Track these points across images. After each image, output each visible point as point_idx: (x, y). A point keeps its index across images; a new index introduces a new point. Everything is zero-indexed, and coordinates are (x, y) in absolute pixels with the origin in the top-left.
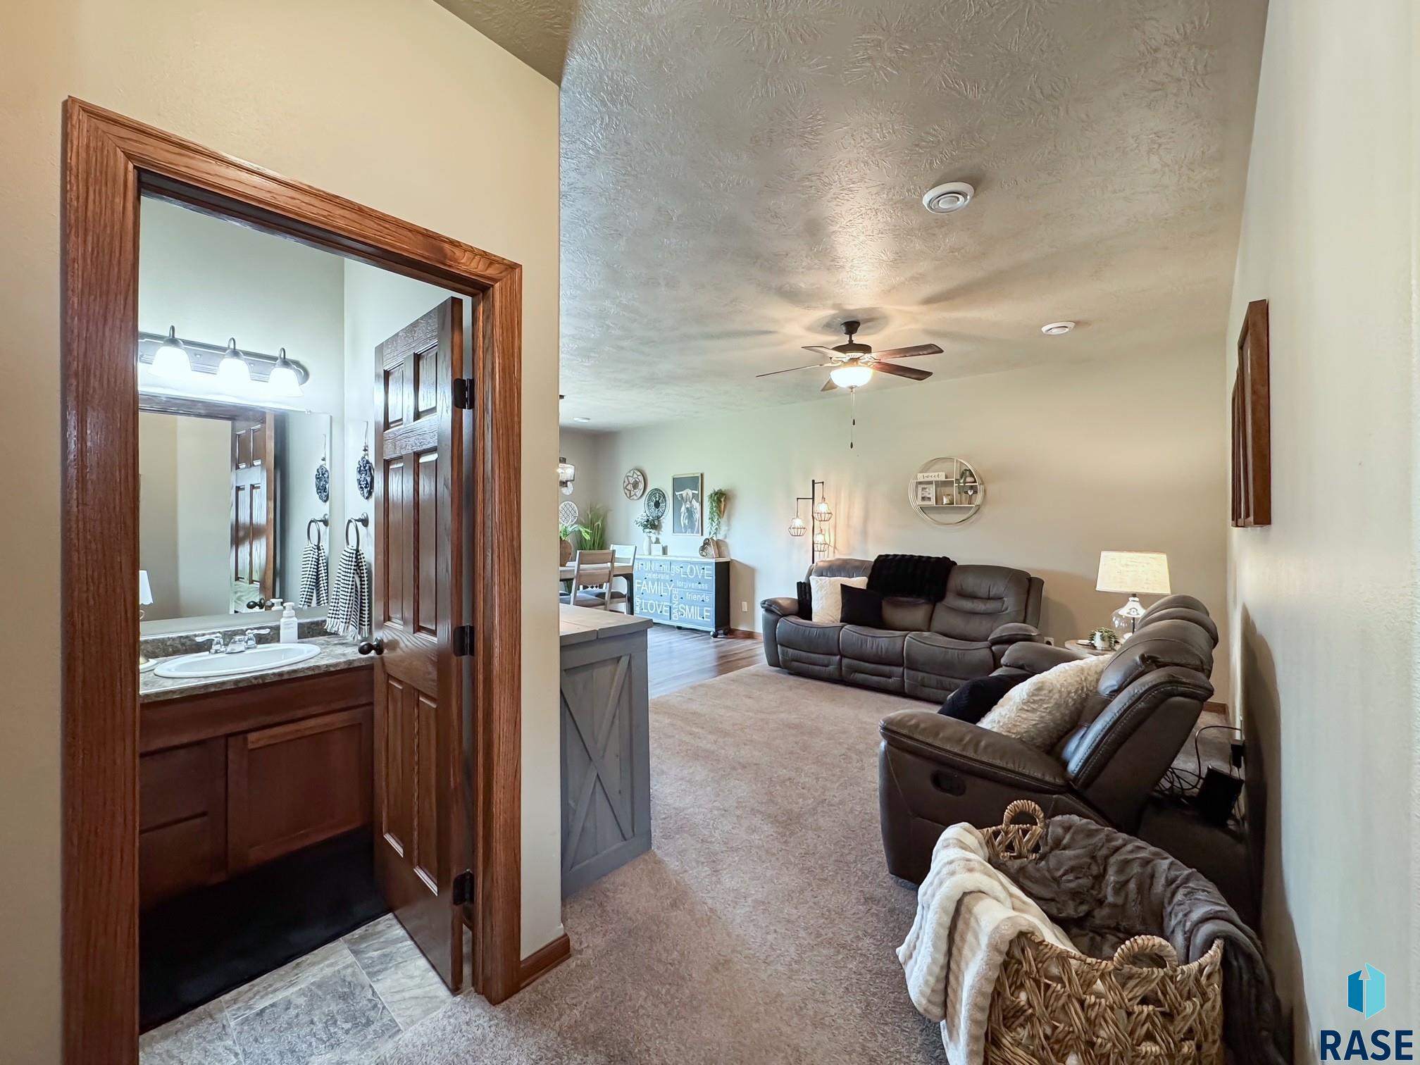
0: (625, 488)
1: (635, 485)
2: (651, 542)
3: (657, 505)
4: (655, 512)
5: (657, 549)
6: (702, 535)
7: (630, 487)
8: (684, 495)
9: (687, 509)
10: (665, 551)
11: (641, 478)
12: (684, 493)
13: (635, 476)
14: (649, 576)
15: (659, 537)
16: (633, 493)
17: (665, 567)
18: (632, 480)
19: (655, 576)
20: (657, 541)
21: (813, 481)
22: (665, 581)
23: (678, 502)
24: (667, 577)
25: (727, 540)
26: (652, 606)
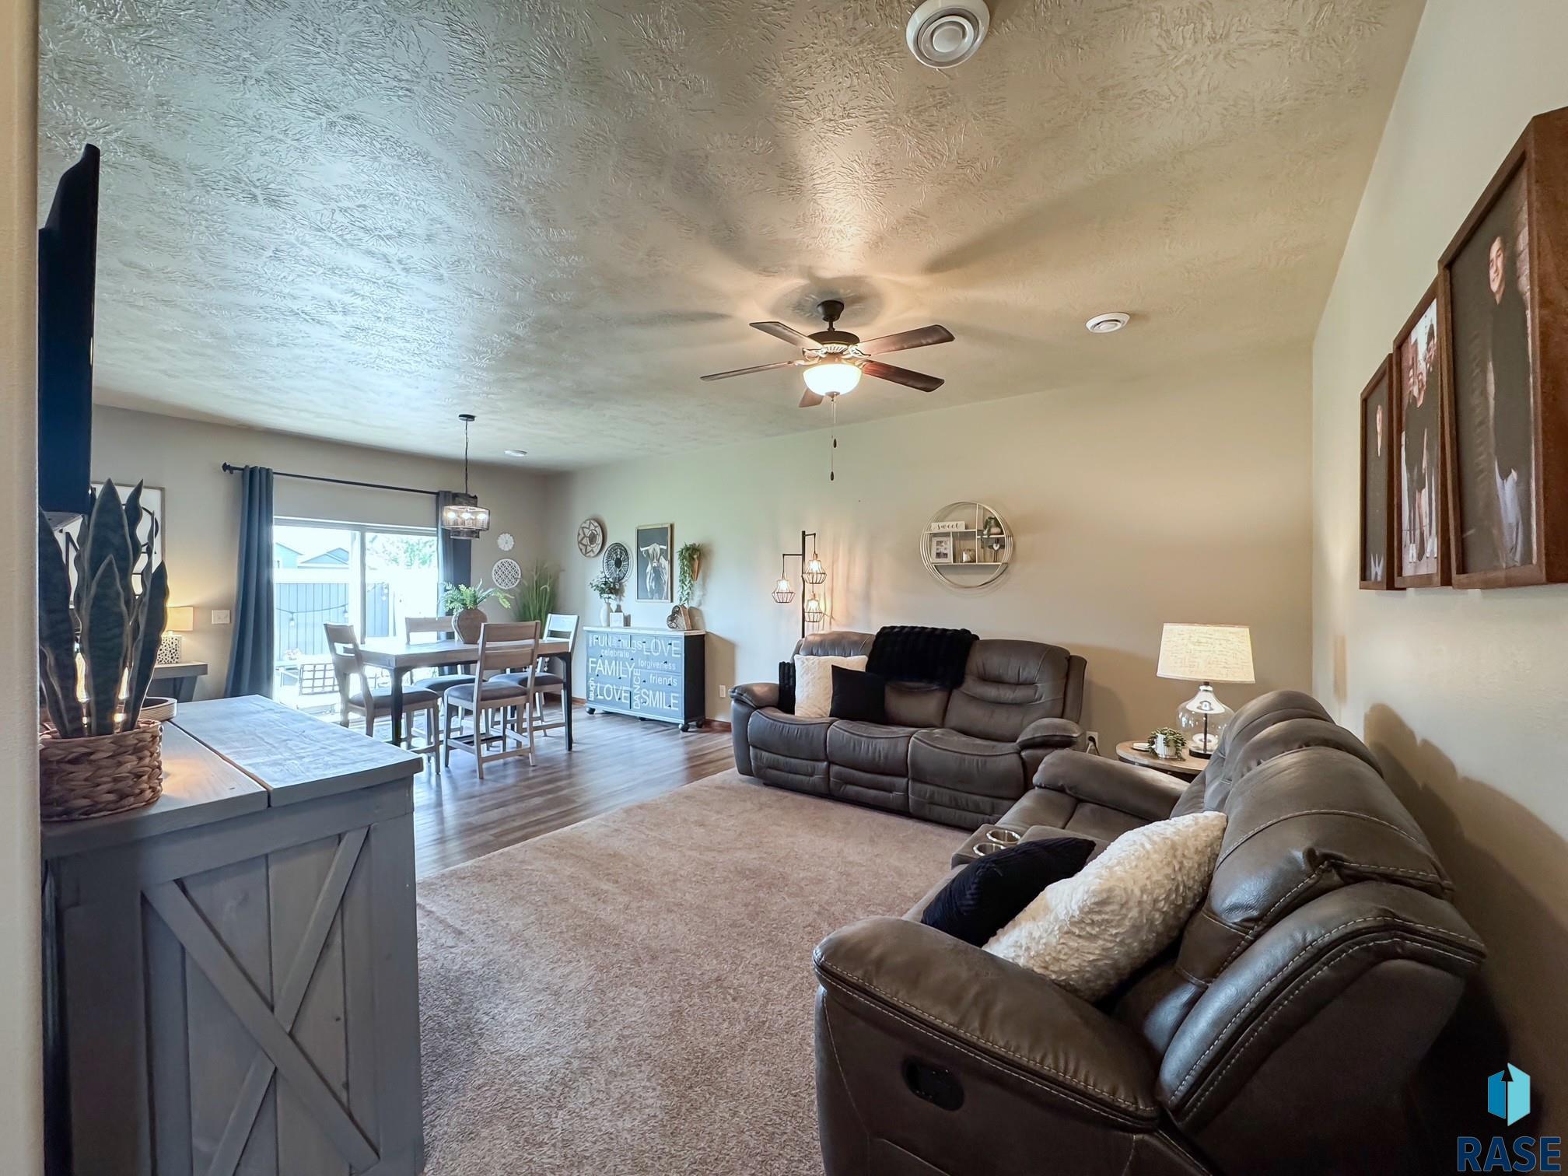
0: (580, 542)
1: (592, 539)
2: (610, 610)
3: (618, 563)
4: (617, 573)
5: (617, 620)
6: (672, 601)
7: (586, 541)
8: (651, 552)
9: (654, 568)
10: (627, 621)
11: (599, 530)
12: (650, 549)
13: (592, 527)
14: (605, 653)
15: (621, 603)
16: (589, 549)
17: (625, 643)
18: (588, 533)
19: (612, 653)
20: (619, 610)
21: (804, 532)
22: (623, 659)
23: (643, 560)
24: (627, 655)
25: (701, 608)
26: (608, 691)
